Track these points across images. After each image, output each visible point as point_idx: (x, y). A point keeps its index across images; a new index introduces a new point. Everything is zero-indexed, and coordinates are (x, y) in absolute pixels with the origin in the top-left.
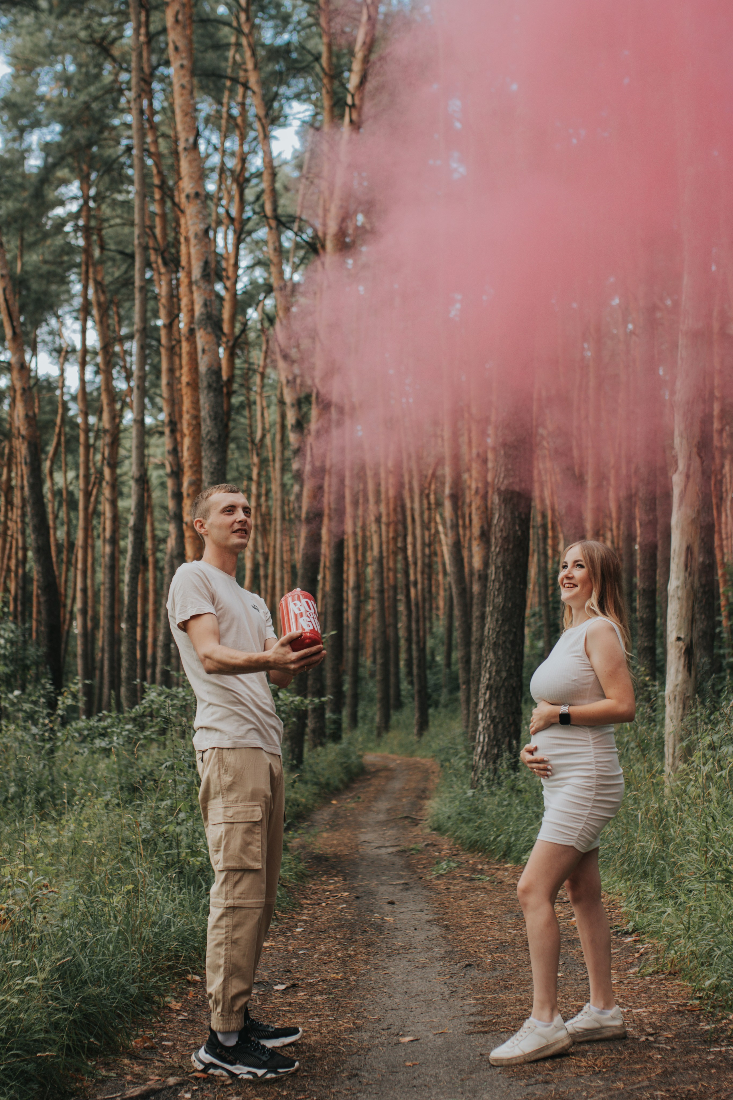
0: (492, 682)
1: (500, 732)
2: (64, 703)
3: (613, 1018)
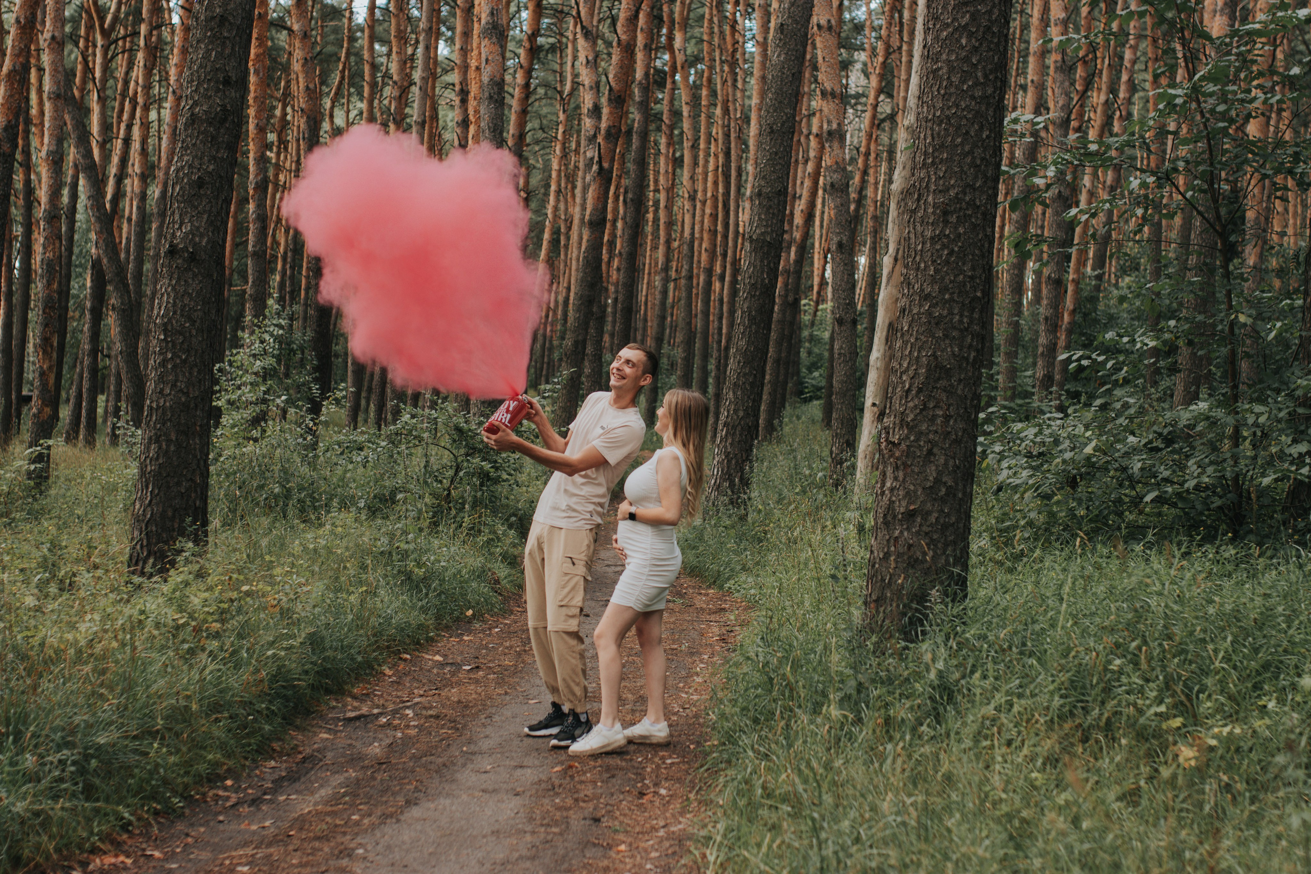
0: (729, 420)
1: (733, 467)
2: (329, 409)
3: (660, 731)
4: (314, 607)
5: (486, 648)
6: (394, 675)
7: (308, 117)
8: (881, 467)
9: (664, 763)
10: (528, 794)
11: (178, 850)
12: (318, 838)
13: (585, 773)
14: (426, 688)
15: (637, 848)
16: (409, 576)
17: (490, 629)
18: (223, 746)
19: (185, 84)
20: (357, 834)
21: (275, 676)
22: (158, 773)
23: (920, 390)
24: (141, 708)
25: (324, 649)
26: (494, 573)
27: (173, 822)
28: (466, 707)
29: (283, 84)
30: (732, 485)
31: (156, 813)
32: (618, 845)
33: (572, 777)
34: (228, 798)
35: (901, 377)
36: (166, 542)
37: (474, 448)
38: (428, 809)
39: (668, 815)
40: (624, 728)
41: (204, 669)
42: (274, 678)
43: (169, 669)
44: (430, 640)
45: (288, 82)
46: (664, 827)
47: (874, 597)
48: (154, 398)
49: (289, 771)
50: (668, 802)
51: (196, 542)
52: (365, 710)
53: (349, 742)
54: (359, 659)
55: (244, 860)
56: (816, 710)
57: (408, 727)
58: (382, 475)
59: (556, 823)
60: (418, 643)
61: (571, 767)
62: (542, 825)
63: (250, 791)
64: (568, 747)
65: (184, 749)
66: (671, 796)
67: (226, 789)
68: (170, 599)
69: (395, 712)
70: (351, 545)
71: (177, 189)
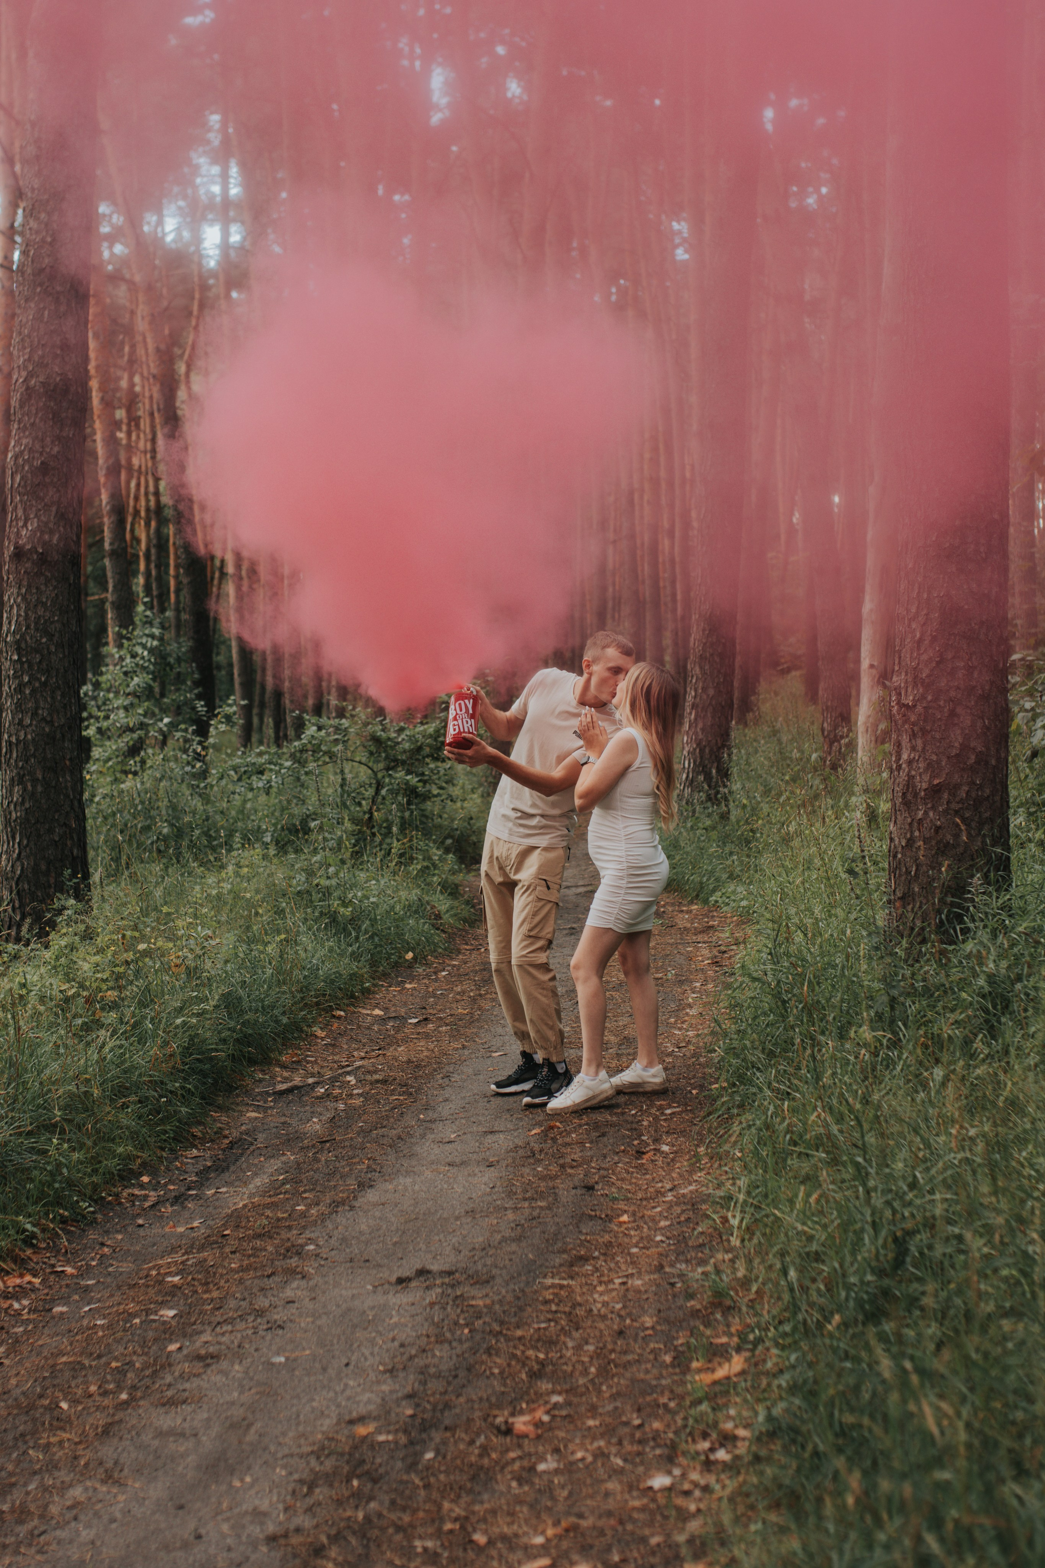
0: (698, 700)
1: (707, 756)
2: (217, 729)
3: (654, 1076)
4: (226, 962)
5: (434, 996)
6: (327, 1036)
7: (162, 384)
8: (894, 736)
9: (663, 1114)
10: (504, 1164)
11: (94, 1263)
12: (259, 1236)
13: (569, 1133)
14: (368, 1049)
15: (643, 1216)
16: (333, 918)
17: (435, 973)
18: (134, 1136)
19: (15, 353)
20: (304, 1227)
21: (188, 1048)
22: (61, 1174)
23: (934, 639)
24: (34, 1099)
25: (242, 1012)
26: (433, 907)
27: (84, 1231)
28: (417, 1067)
29: (127, 349)
30: (708, 778)
31: (64, 1221)
32: (619, 1216)
33: (554, 1139)
34: (146, 1197)
35: (909, 626)
36: (42, 901)
37: (396, 760)
38: (386, 1191)
39: (674, 1175)
40: (611, 1076)
41: (102, 1047)
42: (186, 1051)
43: (62, 1051)
44: (366, 992)
45: (133, 347)
46: (671, 1190)
47: (899, 894)
48: (13, 731)
49: (215, 1159)
50: (673, 1160)
51: (78, 897)
52: (297, 1080)
53: (283, 1119)
54: (285, 1020)
55: (173, 1269)
56: (842, 1036)
57: (351, 1096)
58: (289, 802)
59: (542, 1196)
60: (352, 996)
61: (552, 1128)
62: (525, 1199)
63: (172, 1187)
64: (545, 1104)
65: (89, 1143)
66: (676, 1152)
67: (142, 1186)
68: (55, 967)
69: (333, 1080)
70: (262, 886)
71: (18, 478)
